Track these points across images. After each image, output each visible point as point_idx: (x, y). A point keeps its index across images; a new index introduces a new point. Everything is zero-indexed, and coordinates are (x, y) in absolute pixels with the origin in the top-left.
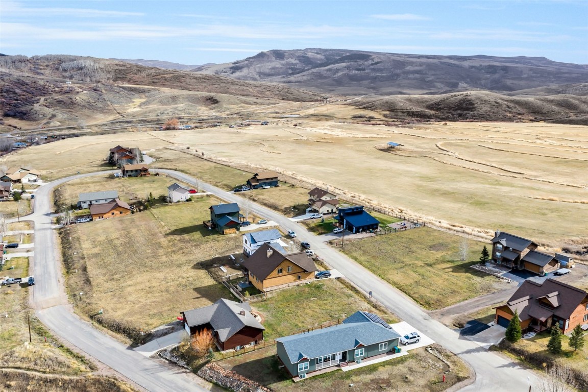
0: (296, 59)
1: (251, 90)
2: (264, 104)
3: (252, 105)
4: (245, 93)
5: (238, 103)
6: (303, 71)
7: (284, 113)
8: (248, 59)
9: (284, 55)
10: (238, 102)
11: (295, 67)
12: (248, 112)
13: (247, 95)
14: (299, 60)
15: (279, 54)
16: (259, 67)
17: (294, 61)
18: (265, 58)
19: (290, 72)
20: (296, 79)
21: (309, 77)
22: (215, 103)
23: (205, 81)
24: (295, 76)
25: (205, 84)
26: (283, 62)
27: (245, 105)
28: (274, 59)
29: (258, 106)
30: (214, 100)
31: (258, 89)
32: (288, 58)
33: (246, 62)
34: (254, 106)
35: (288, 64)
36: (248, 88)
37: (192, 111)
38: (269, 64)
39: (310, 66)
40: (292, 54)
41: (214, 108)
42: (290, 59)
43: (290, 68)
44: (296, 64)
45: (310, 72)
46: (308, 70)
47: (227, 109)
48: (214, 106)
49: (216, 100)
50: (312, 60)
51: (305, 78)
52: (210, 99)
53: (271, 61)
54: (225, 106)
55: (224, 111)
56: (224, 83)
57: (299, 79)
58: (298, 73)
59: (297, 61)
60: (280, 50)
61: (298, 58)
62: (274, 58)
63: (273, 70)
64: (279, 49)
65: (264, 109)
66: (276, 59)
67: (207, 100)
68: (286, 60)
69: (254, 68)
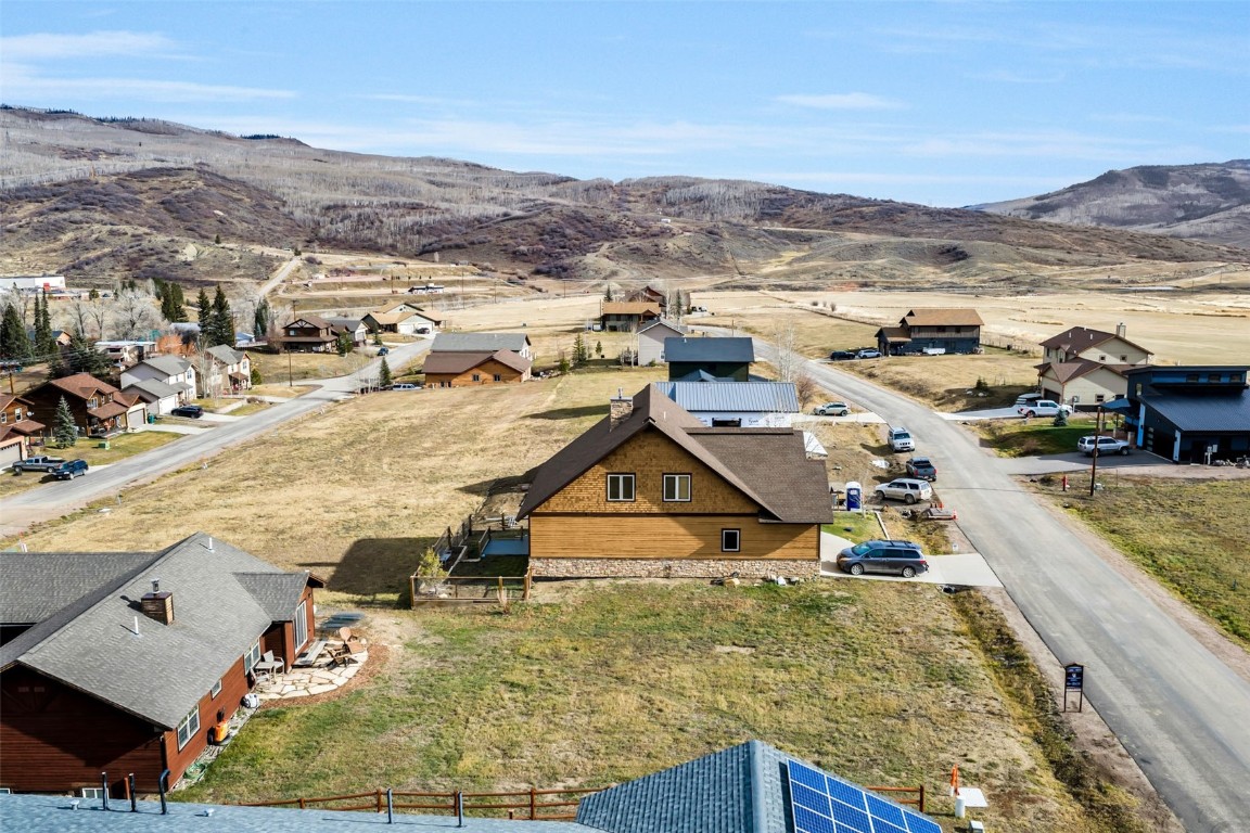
0: (1198, 186)
1: (1058, 237)
2: (1083, 265)
3: (1052, 264)
4: (1041, 243)
5: (1015, 261)
6: (1217, 210)
7: (1133, 282)
8: (1073, 188)
9: (1168, 177)
10: (1017, 257)
11: (1195, 202)
12: (1033, 278)
13: (1045, 247)
14: (1207, 187)
15: (1153, 176)
16: (1099, 206)
17: (1192, 190)
18: (1118, 186)
19: (1180, 214)
20: (1194, 230)
21: (1230, 225)
22: (959, 260)
23: (950, 218)
24: (1192, 221)
25: (947, 225)
26: (1164, 193)
27: (1033, 265)
28: (1139, 185)
29: (1067, 268)
30: (957, 253)
31: (1076, 235)
32: (1176, 184)
33: (1068, 195)
34: (1057, 268)
35: (1175, 196)
36: (1051, 234)
37: (897, 273)
38: (1127, 197)
39: (1235, 201)
40: (1189, 172)
41: (954, 269)
42: (1183, 185)
43: (1179, 207)
44: (1197, 197)
45: (1235, 212)
46: (1229, 208)
47: (984, 270)
48: (954, 265)
49: (962, 253)
50: (1242, 186)
51: (1218, 227)
52: (949, 251)
53: (1132, 191)
54: (980, 265)
55: (976, 275)
56: (995, 222)
57: (1202, 230)
58: (1201, 217)
59: (1201, 190)
60: (1159, 166)
61: (1206, 182)
62: (1141, 184)
63: (1135, 212)
64: (1156, 164)
65: (1080, 273)
66: (1145, 186)
67: (942, 253)
68: (1171, 188)
69: (1088, 208)
